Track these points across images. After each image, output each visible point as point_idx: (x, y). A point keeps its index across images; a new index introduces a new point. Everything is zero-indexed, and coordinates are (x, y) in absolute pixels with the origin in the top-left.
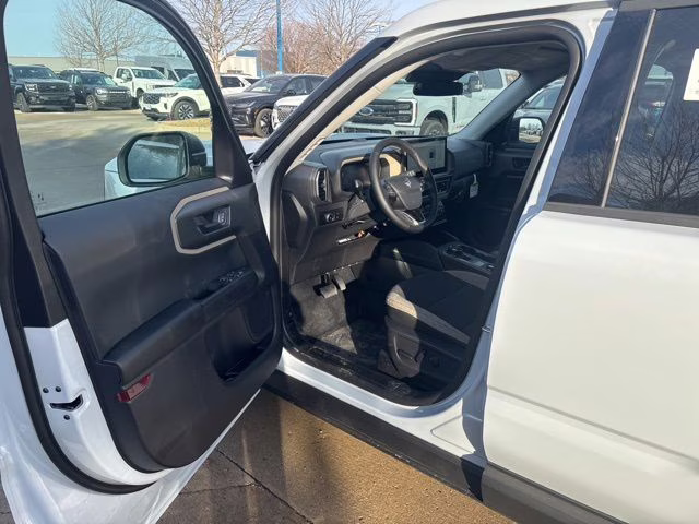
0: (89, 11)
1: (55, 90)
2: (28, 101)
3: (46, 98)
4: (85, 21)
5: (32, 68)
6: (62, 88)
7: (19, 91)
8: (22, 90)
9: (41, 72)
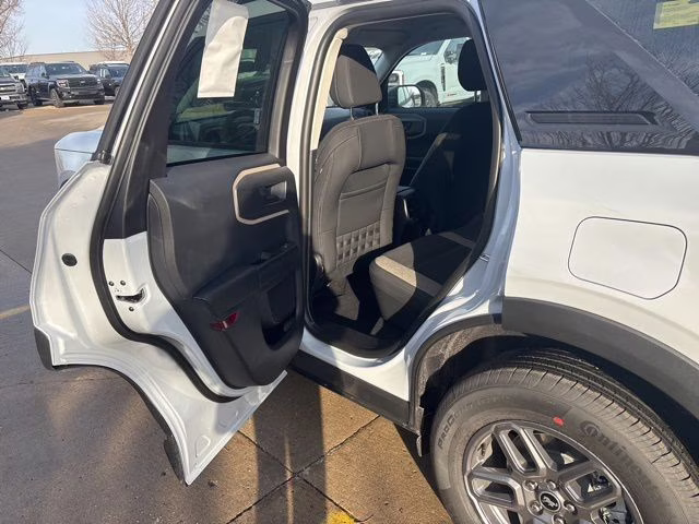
0: (115, 5)
1: (84, 85)
2: (60, 96)
3: (77, 93)
4: (112, 14)
5: (63, 65)
6: (92, 82)
7: (52, 87)
8: (54, 86)
9: (71, 67)
